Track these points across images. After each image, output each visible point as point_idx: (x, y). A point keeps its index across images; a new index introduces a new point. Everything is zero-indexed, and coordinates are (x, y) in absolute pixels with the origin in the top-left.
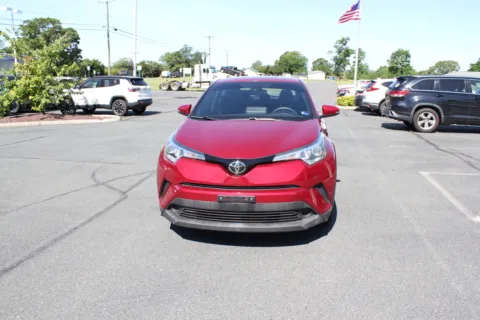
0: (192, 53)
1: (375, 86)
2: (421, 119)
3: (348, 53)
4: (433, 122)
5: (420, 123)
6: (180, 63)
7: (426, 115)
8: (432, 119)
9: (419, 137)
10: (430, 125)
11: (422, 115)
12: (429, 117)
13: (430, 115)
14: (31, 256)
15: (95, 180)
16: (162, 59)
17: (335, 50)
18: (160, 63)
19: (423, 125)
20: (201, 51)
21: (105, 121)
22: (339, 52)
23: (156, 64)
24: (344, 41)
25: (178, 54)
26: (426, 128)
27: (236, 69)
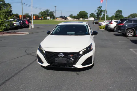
0: (50, 11)
1: (112, 22)
2: (128, 33)
3: (101, 11)
4: (132, 34)
5: (128, 34)
6: (45, 15)
7: (130, 31)
8: (132, 33)
9: (128, 38)
10: (131, 35)
11: (128, 31)
12: (131, 32)
13: (131, 31)
14: (13, 76)
15: (27, 53)
16: (39, 13)
17: (97, 10)
18: (39, 15)
19: (129, 35)
20: (52, 11)
21: (24, 34)
22: (98, 11)
23: (37, 15)
24: (100, 7)
25: (44, 12)
26: (130, 35)
27: (64, 17)
